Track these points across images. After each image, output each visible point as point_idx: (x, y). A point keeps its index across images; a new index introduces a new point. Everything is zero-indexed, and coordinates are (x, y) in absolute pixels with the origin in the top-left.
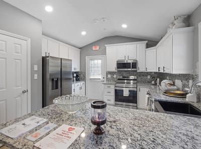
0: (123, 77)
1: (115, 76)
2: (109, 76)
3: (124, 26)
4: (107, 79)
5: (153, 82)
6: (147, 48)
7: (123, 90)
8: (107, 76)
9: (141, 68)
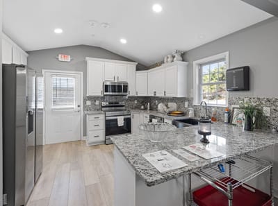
0: (109, 103)
1: (97, 103)
2: (89, 103)
3: (123, 41)
4: (84, 107)
5: (142, 107)
6: (137, 70)
7: (117, 119)
8: (85, 103)
9: (132, 92)
